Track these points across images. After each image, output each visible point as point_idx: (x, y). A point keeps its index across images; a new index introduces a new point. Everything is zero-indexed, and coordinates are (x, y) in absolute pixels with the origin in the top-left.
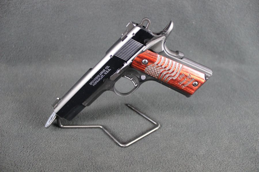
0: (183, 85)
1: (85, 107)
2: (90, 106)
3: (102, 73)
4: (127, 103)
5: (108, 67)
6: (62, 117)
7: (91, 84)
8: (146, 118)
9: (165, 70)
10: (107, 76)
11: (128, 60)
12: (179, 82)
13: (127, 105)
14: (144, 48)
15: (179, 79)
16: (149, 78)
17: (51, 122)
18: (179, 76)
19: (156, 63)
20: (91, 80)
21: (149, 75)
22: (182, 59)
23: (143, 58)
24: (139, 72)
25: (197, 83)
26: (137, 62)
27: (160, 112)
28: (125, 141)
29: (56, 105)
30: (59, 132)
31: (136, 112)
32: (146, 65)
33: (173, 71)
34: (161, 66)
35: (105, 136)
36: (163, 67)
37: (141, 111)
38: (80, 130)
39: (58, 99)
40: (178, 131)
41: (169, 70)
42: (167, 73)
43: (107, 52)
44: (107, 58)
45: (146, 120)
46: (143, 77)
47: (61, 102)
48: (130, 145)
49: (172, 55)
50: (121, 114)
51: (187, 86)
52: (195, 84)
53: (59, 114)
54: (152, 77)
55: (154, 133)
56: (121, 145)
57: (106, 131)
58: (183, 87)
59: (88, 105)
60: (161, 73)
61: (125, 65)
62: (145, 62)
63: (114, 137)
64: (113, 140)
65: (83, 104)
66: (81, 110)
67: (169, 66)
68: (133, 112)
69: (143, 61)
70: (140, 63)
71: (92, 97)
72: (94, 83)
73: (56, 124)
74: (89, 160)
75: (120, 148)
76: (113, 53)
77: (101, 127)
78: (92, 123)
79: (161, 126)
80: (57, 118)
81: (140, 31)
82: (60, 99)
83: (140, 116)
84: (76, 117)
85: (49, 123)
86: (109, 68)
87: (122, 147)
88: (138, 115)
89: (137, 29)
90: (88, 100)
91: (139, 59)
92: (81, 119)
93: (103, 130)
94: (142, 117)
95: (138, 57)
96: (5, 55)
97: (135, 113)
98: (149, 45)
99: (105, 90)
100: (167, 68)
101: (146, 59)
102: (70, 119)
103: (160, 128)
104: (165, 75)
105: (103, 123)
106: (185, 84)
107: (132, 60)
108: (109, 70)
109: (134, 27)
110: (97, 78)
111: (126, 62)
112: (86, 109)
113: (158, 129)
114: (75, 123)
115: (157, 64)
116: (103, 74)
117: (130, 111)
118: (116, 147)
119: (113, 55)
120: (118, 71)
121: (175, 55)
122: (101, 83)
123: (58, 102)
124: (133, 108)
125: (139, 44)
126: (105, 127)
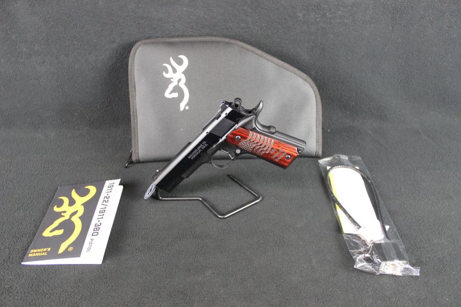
0: (276, 158)
1: (183, 178)
2: (189, 178)
3: (199, 148)
4: (229, 174)
5: (204, 142)
6: (161, 189)
7: (189, 157)
8: (247, 190)
9: (257, 145)
10: (205, 151)
11: (222, 137)
12: (271, 155)
13: (229, 176)
14: (237, 126)
15: (271, 152)
16: (243, 152)
17: (151, 194)
18: (271, 150)
19: (248, 139)
20: (189, 154)
21: (244, 150)
22: (273, 134)
23: (236, 135)
24: (234, 147)
25: (289, 156)
26: (231, 138)
27: (264, 184)
28: (224, 212)
29: (156, 177)
30: (157, 204)
31: (238, 183)
32: (239, 141)
33: (265, 146)
34: (253, 141)
35: (205, 208)
36: (256, 142)
37: (243, 182)
38: (179, 202)
39: (158, 171)
40: (281, 203)
41: (261, 145)
42: (260, 148)
43: (204, 129)
44: (204, 135)
45: (248, 192)
46: (238, 151)
47: (160, 174)
48: (228, 217)
49: (263, 131)
50: (222, 186)
51: (281, 160)
52: (288, 157)
53: (159, 186)
54: (246, 151)
55: (255, 205)
56: (220, 217)
57: (205, 203)
58: (277, 160)
59: (187, 177)
60: (254, 148)
61: (221, 141)
62: (238, 138)
63: (214, 209)
64: (212, 212)
65: (182, 176)
66: (180, 182)
67: (261, 141)
68: (235, 183)
69: (237, 137)
70: (233, 139)
71: (191, 169)
72: (192, 157)
73: (155, 197)
74: (188, 229)
75: (218, 219)
76: (209, 130)
77: (200, 199)
78: (191, 195)
79: (262, 198)
80: (156, 190)
81: (232, 111)
82: (159, 171)
83: (242, 188)
84: (175, 189)
85: (148, 195)
86: (206, 144)
87: (220, 218)
88: (240, 187)
89: (229, 110)
90: (188, 172)
91: (232, 136)
92: (179, 191)
93: (202, 202)
94: (244, 190)
95: (232, 134)
96: (87, 116)
97: (237, 185)
98: (241, 123)
99: (203, 163)
100: (260, 144)
101: (239, 135)
102: (169, 191)
103: (261, 201)
104: (258, 149)
105: (202, 196)
106: (278, 157)
107: (226, 137)
108: (206, 145)
109: (227, 108)
110: (195, 152)
111: (221, 138)
112: (185, 181)
113: (259, 202)
114: (173, 195)
115: (250, 140)
116: (201, 149)
117: (232, 182)
118: (214, 218)
119: (209, 132)
120: (215, 146)
121: (267, 131)
122: (199, 156)
123: (158, 174)
124: (236, 180)
125: (232, 123)
126: (204, 199)
